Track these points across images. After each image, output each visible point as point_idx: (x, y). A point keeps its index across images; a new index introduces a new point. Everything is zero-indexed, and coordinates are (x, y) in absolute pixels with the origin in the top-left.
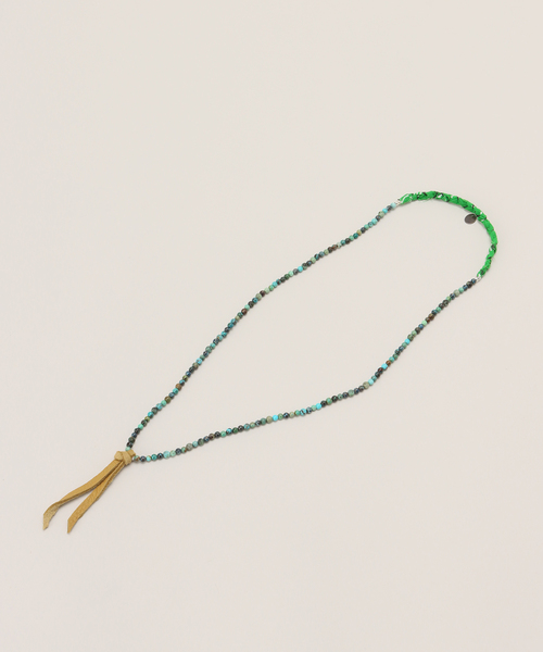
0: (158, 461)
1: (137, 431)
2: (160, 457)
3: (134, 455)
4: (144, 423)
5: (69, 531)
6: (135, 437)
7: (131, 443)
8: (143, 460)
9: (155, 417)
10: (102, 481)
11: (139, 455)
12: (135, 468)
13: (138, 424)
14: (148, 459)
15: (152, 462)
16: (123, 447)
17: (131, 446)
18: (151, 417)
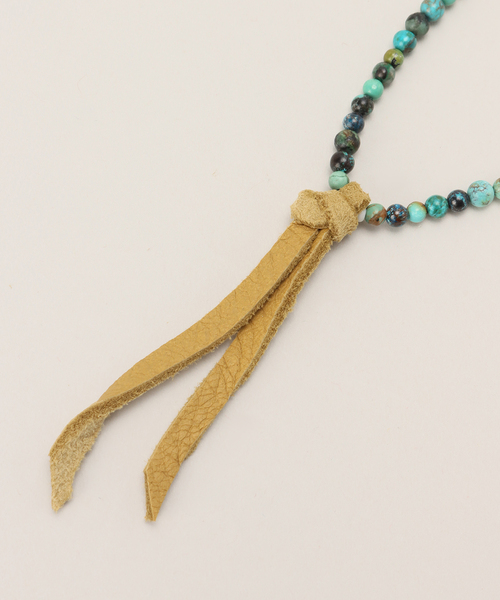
0: (451, 221)
1: (363, 107)
2: (458, 203)
3: (366, 204)
4: (384, 74)
5: (151, 515)
6: (357, 128)
7: (344, 156)
8: (397, 218)
9: (420, 49)
10: (258, 311)
11: (382, 200)
12: (370, 249)
13: (361, 82)
14: (417, 213)
15: (429, 227)
16: (320, 176)
17: (348, 167)
18: (407, 50)
